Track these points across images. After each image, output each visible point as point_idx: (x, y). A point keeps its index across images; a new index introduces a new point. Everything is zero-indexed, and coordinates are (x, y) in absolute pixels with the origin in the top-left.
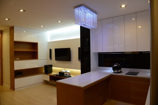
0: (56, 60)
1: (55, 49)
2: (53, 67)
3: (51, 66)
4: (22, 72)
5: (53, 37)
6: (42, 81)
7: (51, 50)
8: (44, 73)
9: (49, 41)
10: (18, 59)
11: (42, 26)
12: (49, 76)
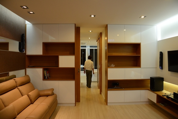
0: (169, 71)
1: (168, 52)
2: (164, 82)
3: (162, 79)
4: (119, 83)
5: (166, 31)
6: (146, 100)
7: (161, 54)
8: (149, 89)
9: (159, 39)
10: (114, 66)
11: (143, 17)
12: (156, 95)
